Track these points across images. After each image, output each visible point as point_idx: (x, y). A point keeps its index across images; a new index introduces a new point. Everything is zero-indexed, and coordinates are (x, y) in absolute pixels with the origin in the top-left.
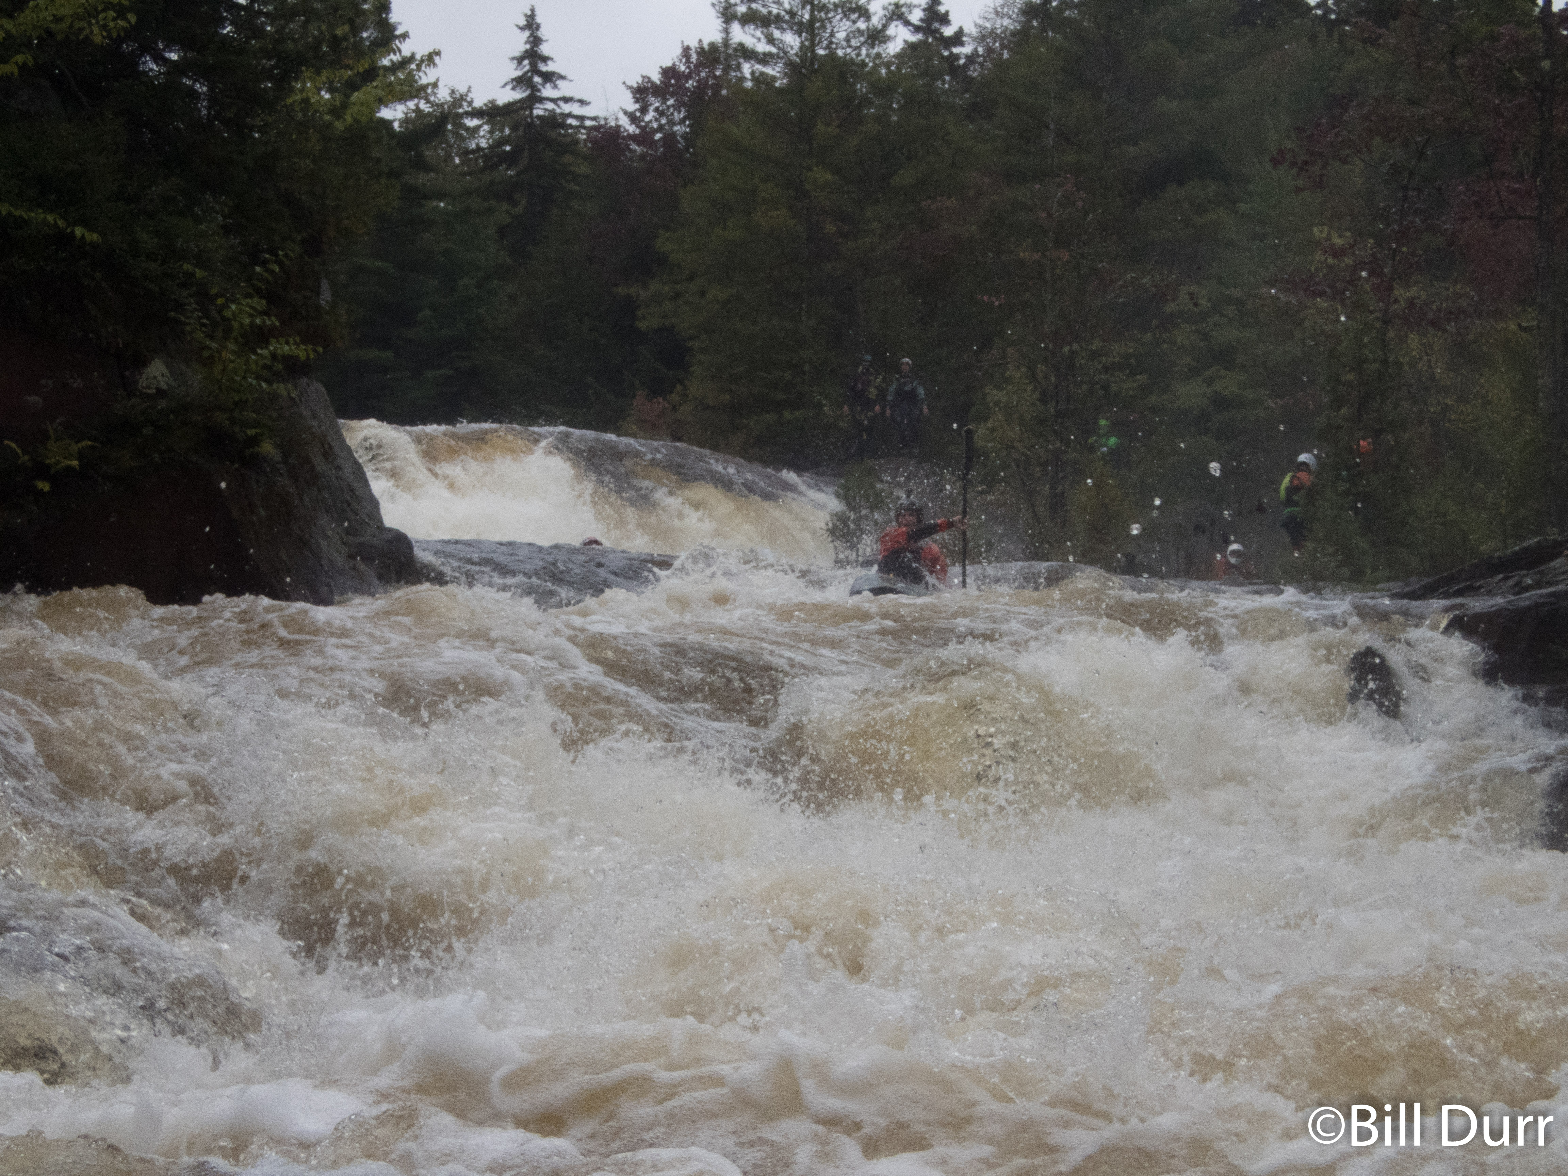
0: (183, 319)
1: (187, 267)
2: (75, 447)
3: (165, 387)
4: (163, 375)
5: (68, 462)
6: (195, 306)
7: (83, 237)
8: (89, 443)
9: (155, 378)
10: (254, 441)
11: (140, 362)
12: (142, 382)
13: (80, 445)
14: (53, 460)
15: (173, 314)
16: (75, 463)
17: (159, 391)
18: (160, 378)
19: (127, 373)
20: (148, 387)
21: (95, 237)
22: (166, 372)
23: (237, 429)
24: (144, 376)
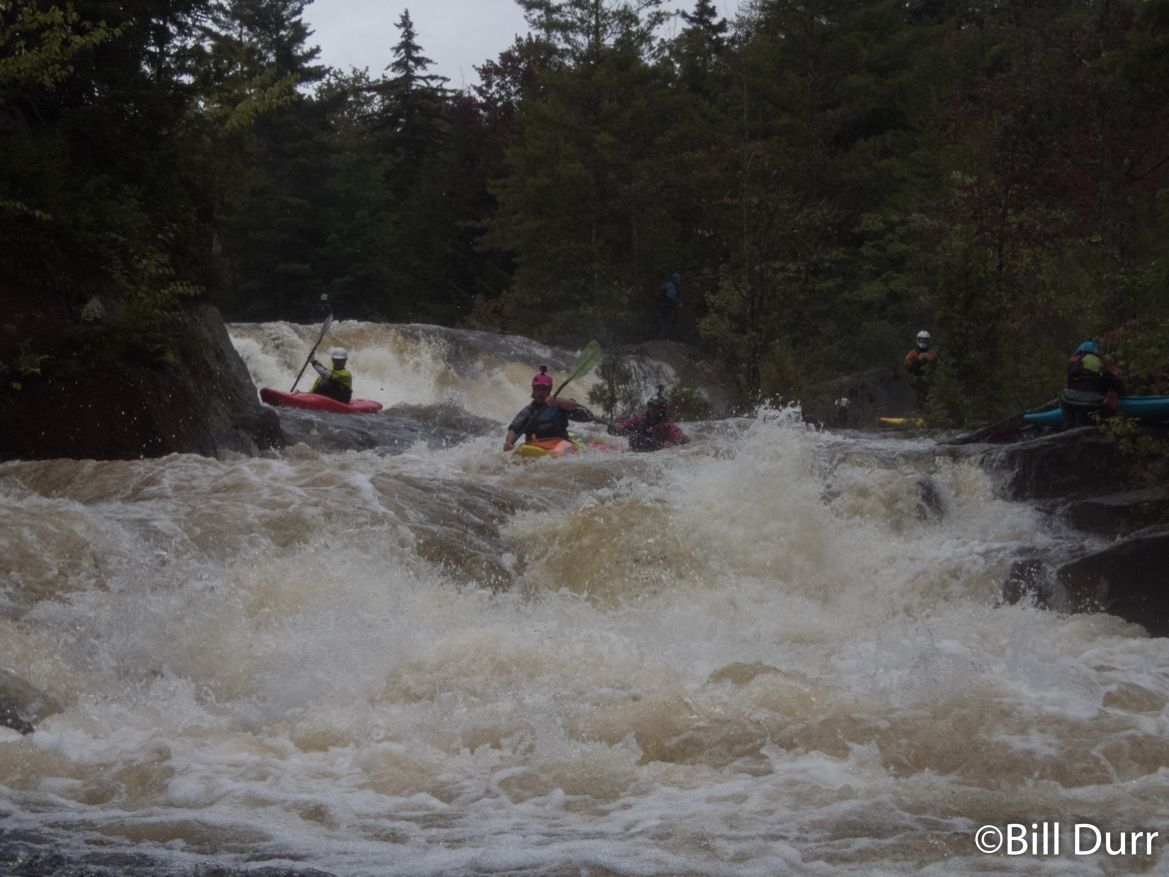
0: (110, 270)
1: (113, 235)
2: (38, 359)
3: (100, 317)
4: (98, 308)
5: (33, 370)
6: (119, 261)
7: (41, 216)
8: (47, 356)
9: (93, 310)
10: (160, 352)
11: (82, 301)
12: (84, 314)
13: (41, 358)
14: (23, 369)
15: (103, 267)
16: (38, 370)
17: (96, 320)
18: (96, 310)
19: (73, 308)
20: (88, 317)
21: (49, 216)
22: (100, 306)
23: (148, 345)
24: (86, 309)
